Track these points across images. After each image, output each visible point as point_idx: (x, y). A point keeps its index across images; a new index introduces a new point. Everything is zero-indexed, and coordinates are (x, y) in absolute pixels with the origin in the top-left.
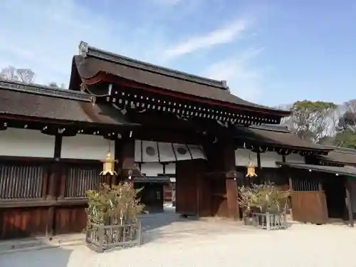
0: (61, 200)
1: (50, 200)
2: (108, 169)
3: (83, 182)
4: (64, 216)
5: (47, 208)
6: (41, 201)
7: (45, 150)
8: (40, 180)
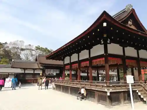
0: (35, 79)
1: (33, 79)
2: (41, 75)
3: (37, 76)
4: (35, 81)
5: (32, 80)
6: (31, 79)
7: (32, 72)
8: (32, 76)
